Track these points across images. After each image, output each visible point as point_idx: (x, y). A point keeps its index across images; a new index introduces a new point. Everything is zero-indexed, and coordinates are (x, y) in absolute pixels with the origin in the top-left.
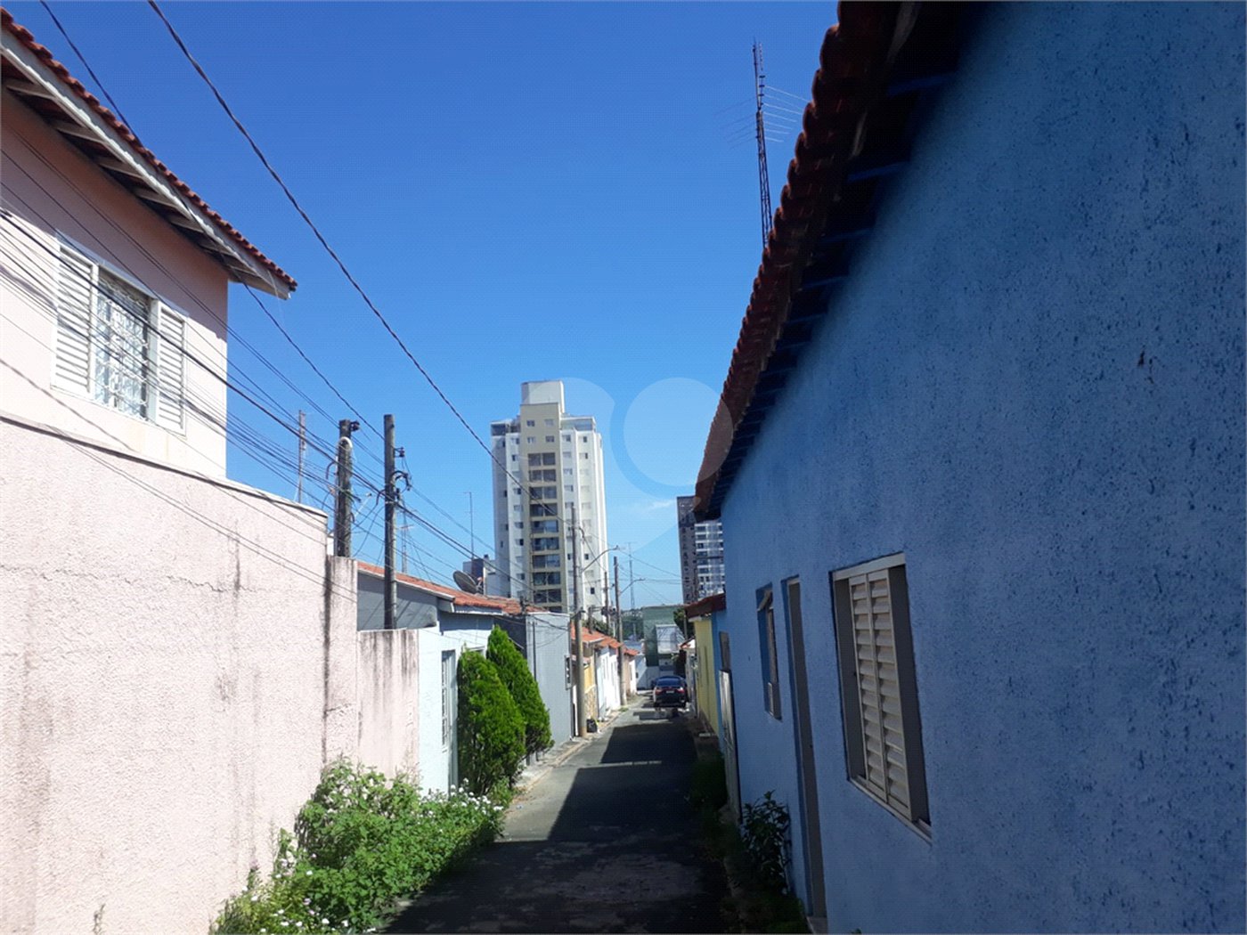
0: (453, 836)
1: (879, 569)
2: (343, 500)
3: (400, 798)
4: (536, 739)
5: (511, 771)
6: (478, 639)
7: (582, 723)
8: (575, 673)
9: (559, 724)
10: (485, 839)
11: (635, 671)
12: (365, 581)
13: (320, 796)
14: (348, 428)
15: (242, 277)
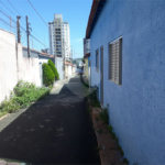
3: (32, 86)
4: (57, 78)
9: (61, 76)
10: (48, 94)
13: (18, 85)
14: (19, 18)
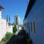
0: (13, 35)
1: (33, 21)
2: (7, 19)
5: (15, 32)
6: (14, 26)
7: (19, 30)
8: (18, 28)
11: (21, 28)
12: (8, 23)
15: (2, 8)
